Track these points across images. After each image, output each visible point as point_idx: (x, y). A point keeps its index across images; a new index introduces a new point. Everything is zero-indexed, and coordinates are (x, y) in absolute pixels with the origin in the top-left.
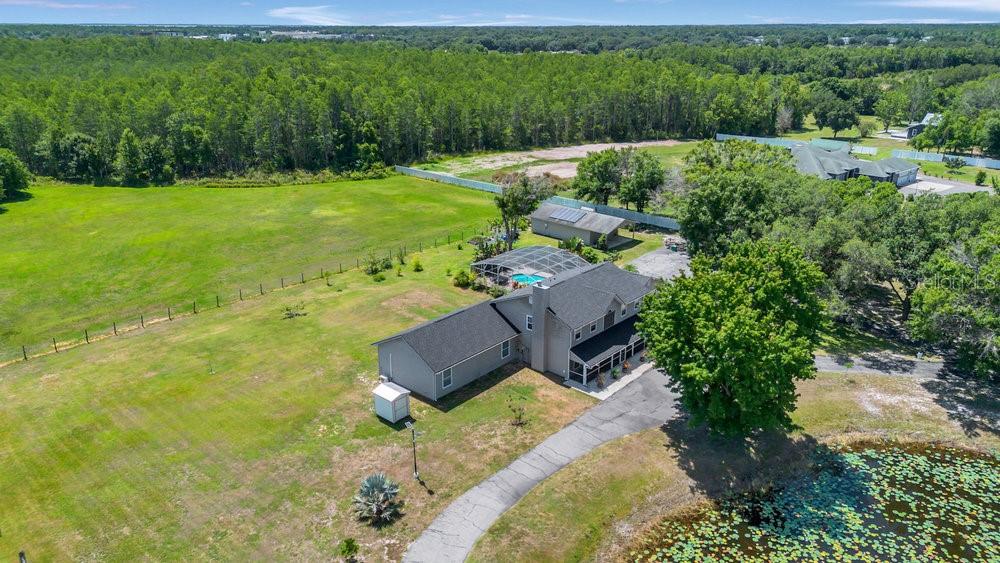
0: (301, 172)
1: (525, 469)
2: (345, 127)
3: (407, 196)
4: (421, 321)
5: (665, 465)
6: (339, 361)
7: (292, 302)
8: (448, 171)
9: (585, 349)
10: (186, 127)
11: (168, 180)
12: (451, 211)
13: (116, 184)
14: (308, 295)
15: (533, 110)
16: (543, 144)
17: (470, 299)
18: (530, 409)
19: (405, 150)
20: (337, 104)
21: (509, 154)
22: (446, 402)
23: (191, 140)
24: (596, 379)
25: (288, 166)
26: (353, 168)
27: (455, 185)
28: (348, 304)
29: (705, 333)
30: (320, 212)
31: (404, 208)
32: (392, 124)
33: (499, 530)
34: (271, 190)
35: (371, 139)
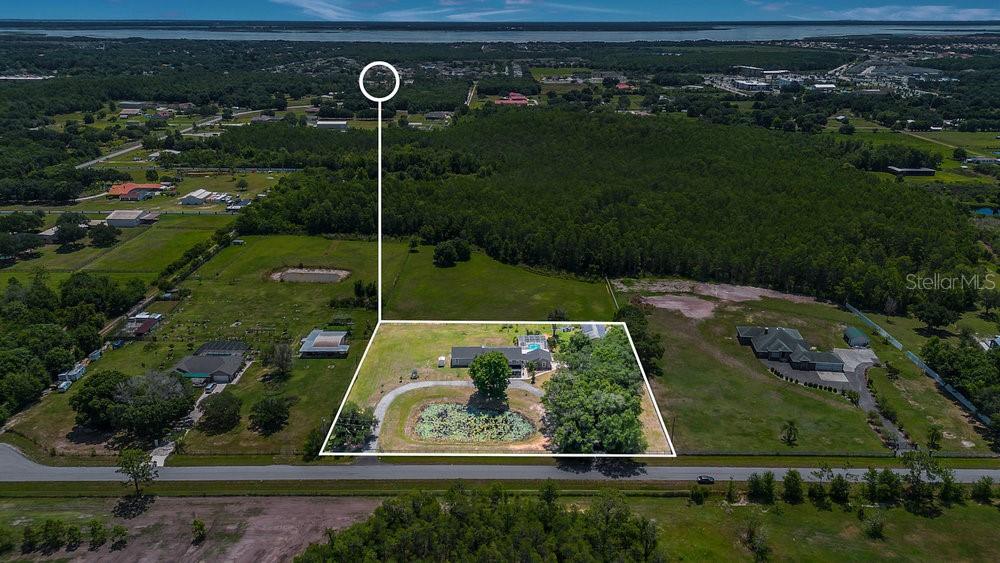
2: (587, 255)
5: (468, 394)
21: (688, 281)
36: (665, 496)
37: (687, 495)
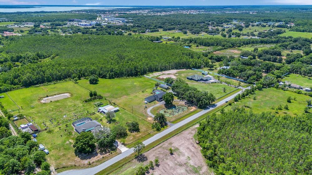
0: (130, 77)
1: (155, 106)
2: (136, 71)
3: (145, 81)
4: (148, 97)
5: (164, 106)
6: (141, 100)
7: (136, 95)
8: (150, 76)
9: (160, 99)
10: (116, 71)
11: (113, 78)
12: (150, 84)
13: (107, 78)
14: (137, 94)
15: (163, 65)
16: (164, 70)
17: (152, 95)
18: (155, 103)
19: (144, 73)
20: (135, 68)
21: (159, 72)
22: (150, 102)
23: (116, 72)
24: (161, 101)
25: (129, 76)
26: (137, 76)
27: (151, 79)
28: (141, 95)
29: (165, 98)
30: (135, 84)
31: (145, 83)
32: (142, 69)
33: (153, 108)
34: (127, 80)
35: (140, 72)
36: (226, 106)
37: (228, 105)
